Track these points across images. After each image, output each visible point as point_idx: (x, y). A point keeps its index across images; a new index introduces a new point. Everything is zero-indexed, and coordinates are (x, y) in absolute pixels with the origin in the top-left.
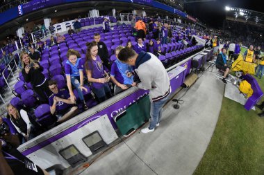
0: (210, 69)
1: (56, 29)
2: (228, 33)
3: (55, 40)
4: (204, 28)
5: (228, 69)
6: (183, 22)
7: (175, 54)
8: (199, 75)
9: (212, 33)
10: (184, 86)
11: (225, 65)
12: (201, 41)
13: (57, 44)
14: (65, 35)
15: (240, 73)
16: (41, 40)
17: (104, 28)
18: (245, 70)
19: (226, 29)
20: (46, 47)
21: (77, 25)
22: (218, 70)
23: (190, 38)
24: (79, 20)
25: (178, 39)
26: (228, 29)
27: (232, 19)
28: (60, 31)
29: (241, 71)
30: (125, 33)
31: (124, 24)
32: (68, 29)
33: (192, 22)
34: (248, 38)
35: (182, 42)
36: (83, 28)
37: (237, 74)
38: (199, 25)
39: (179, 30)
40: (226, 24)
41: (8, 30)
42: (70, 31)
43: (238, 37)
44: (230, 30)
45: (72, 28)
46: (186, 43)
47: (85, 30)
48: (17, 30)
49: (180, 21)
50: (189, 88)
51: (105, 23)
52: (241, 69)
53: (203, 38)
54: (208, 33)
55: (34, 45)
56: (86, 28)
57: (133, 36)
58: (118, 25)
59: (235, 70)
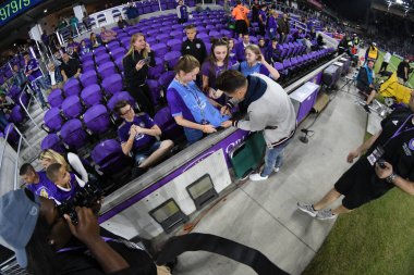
0: (346, 89)
1: (96, 21)
2: (373, 31)
3: (99, 38)
4: (335, 20)
5: (374, 92)
6: (300, 7)
7: (295, 60)
8: (332, 97)
9: (347, 29)
10: (313, 111)
11: (371, 86)
12: (331, 42)
13: (104, 44)
14: (114, 29)
15: (391, 100)
16: (75, 40)
17: (179, 16)
18: (399, 96)
19: (369, 24)
20: (86, 51)
21: (131, 13)
22: (358, 90)
23: (313, 35)
24: (134, 4)
25: (296, 37)
26: (373, 24)
27: (382, 9)
28: (103, 24)
29: (394, 98)
30: (214, 24)
31: (208, 8)
32: (117, 19)
33: (314, 8)
34: (406, 44)
35: (304, 43)
36: (142, 17)
37: (386, 101)
38: (326, 14)
39: (296, 20)
40: (371, 16)
41: (16, 32)
42: (121, 23)
43: (389, 39)
44: (377, 26)
45: (124, 17)
46: (309, 44)
47: (145, 21)
48: (29, 29)
49: (295, 5)
50: (318, 114)
51: (181, 9)
52: (394, 94)
53: (334, 37)
54: (341, 29)
55: (63, 49)
56: (148, 16)
57: (228, 29)
58: (198, 11)
59: (385, 94)
